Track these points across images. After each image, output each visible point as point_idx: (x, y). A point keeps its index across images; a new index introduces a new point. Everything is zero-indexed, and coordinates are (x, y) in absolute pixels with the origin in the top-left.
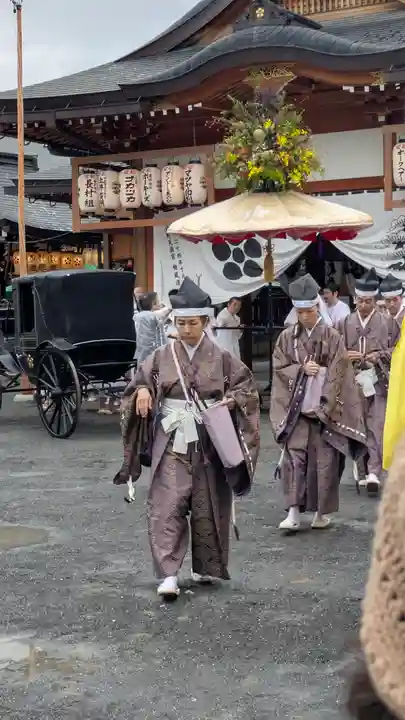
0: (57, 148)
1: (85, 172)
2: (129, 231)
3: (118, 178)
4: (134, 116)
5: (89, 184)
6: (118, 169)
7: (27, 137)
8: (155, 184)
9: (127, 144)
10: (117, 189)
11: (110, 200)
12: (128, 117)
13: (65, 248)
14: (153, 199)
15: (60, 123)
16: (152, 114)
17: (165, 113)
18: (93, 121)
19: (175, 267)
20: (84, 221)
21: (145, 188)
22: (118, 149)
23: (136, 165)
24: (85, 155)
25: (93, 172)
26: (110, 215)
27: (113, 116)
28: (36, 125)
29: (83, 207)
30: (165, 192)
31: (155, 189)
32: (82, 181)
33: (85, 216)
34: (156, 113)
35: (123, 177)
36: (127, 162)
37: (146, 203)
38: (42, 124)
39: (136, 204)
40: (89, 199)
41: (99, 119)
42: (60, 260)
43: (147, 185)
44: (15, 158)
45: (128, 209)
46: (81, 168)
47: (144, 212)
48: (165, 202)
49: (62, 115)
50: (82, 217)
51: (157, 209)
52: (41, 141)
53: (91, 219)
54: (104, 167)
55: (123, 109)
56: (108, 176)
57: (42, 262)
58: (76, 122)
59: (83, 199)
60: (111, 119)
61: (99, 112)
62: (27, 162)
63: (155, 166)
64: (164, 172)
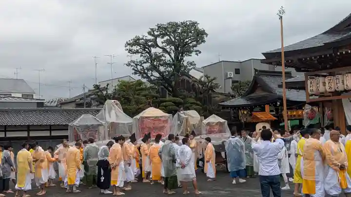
0: (298, 70)
1: (310, 78)
2: (331, 101)
3: (324, 80)
4: (331, 55)
5: (311, 83)
6: (325, 76)
7: (286, 66)
8: (341, 81)
9: (328, 66)
10: (324, 84)
11: (322, 89)
12: (328, 55)
14: (341, 88)
15: (300, 60)
16: (339, 54)
17: (344, 53)
18: (313, 58)
20: (311, 98)
21: (337, 83)
22: (325, 68)
23: (331, 74)
24: (311, 71)
25: (314, 78)
26: (322, 95)
27: (321, 56)
28: (290, 61)
29: (310, 93)
30: (345, 84)
31: (341, 84)
32: (309, 82)
33: (312, 95)
34: (340, 53)
35: (327, 80)
36: (329, 73)
37: (337, 90)
38: (292, 61)
39: (333, 90)
40: (311, 89)
41: (315, 57)
42: (302, 113)
43: (338, 82)
44: (281, 73)
45: (330, 92)
46: (309, 77)
47: (337, 93)
48: (346, 88)
49: (300, 57)
50: (310, 96)
51: (342, 92)
52: (292, 67)
53: (314, 97)
54: (319, 76)
55: (326, 53)
56: (321, 79)
57: (294, 114)
58: (306, 59)
59: (309, 89)
60: (321, 57)
61: (316, 54)
62: (288, 75)
63: (341, 74)
64: (344, 76)
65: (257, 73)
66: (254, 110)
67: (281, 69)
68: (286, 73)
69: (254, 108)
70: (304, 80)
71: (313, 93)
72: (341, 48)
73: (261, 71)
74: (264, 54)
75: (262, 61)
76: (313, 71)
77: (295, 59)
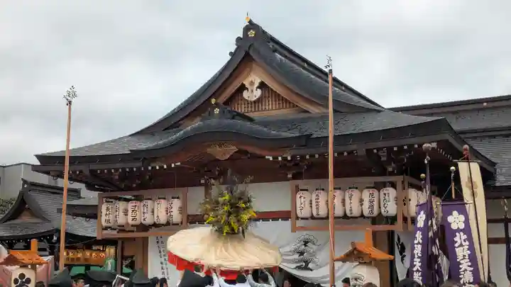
0: (90, 187)
1: (107, 202)
2: (134, 239)
3: (127, 206)
4: (139, 169)
5: (108, 209)
6: (127, 200)
7: (70, 179)
8: (150, 210)
9: (134, 186)
10: (126, 212)
11: (121, 220)
12: (135, 169)
13: (94, 248)
14: (149, 220)
15: (93, 172)
16: (150, 168)
17: (158, 168)
18: (113, 171)
19: (162, 263)
20: (105, 232)
21: (144, 213)
22: (129, 189)
23: (138, 198)
24: (108, 191)
25: (112, 202)
26: (122, 229)
28: (78, 173)
29: (104, 224)
30: (156, 216)
31: (150, 213)
32: (104, 208)
33: (106, 228)
34: (152, 168)
35: (130, 205)
36: (134, 196)
37: (144, 222)
38: (81, 172)
39: (137, 222)
40: (107, 218)
41: (116, 170)
42: (91, 255)
43: (145, 211)
44: (62, 189)
45: (132, 226)
46: (104, 199)
47: (143, 228)
48: (156, 221)
49: (93, 167)
50: (103, 229)
51: (150, 226)
52: (80, 181)
53: (109, 231)
54: (120, 199)
55: (130, 165)
56: (121, 205)
57: (79, 256)
58: (102, 171)
59: (104, 218)
60: (124, 169)
61: (118, 165)
62: (75, 193)
63: (151, 199)
64: (156, 203)
65: (26, 186)
66: (15, 247)
67: (64, 183)
68: (70, 190)
69: (15, 243)
70: (96, 204)
71: (109, 225)
72: (154, 159)
73: (33, 184)
74: (39, 157)
75: (35, 168)
76: (111, 191)
77: (86, 169)
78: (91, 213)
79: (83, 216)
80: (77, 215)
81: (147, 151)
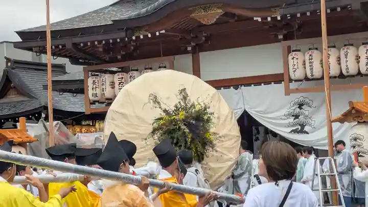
0: (75, 61)
1: (92, 75)
3: (113, 78)
4: (122, 39)
5: (94, 83)
6: (113, 73)
7: (53, 54)
9: (119, 57)
10: (113, 85)
11: (109, 93)
12: (118, 40)
13: (83, 123)
15: (75, 45)
16: (134, 38)
17: (142, 37)
18: (96, 43)
20: (93, 106)
22: (113, 61)
23: (125, 70)
24: (93, 64)
25: (98, 75)
28: (60, 47)
29: (91, 98)
32: (90, 81)
33: (94, 103)
34: (136, 37)
35: (117, 78)
36: (119, 68)
38: (64, 46)
40: (95, 92)
41: (100, 42)
44: (46, 65)
46: (90, 73)
49: (76, 40)
50: (91, 104)
52: (65, 56)
53: (97, 105)
54: (105, 72)
55: (115, 36)
56: (107, 78)
58: (85, 44)
59: (90, 92)
60: (107, 41)
61: (100, 38)
62: (59, 69)
63: (137, 70)
65: (9, 64)
66: (5, 126)
67: (47, 59)
68: (54, 66)
69: (4, 123)
70: (82, 78)
71: (96, 99)
72: (139, 28)
73: (16, 62)
74: (20, 33)
75: (17, 45)
76: (96, 64)
77: (68, 42)
78: (78, 88)
79: (70, 91)
80: (64, 91)
81: (130, 20)
